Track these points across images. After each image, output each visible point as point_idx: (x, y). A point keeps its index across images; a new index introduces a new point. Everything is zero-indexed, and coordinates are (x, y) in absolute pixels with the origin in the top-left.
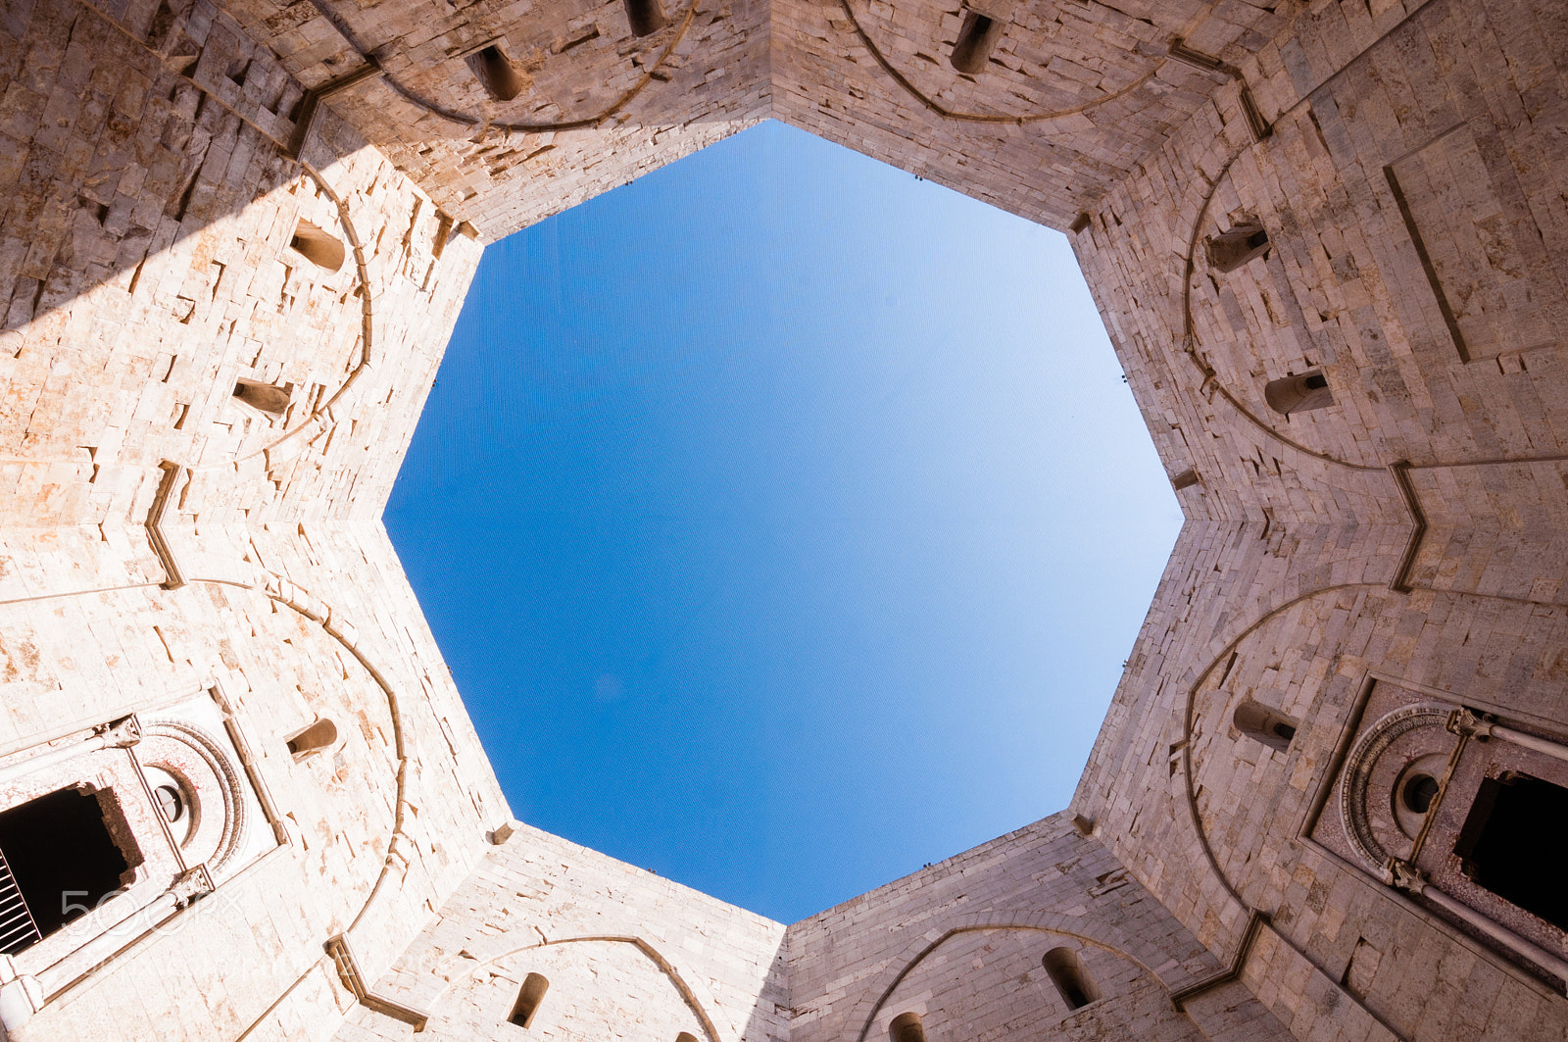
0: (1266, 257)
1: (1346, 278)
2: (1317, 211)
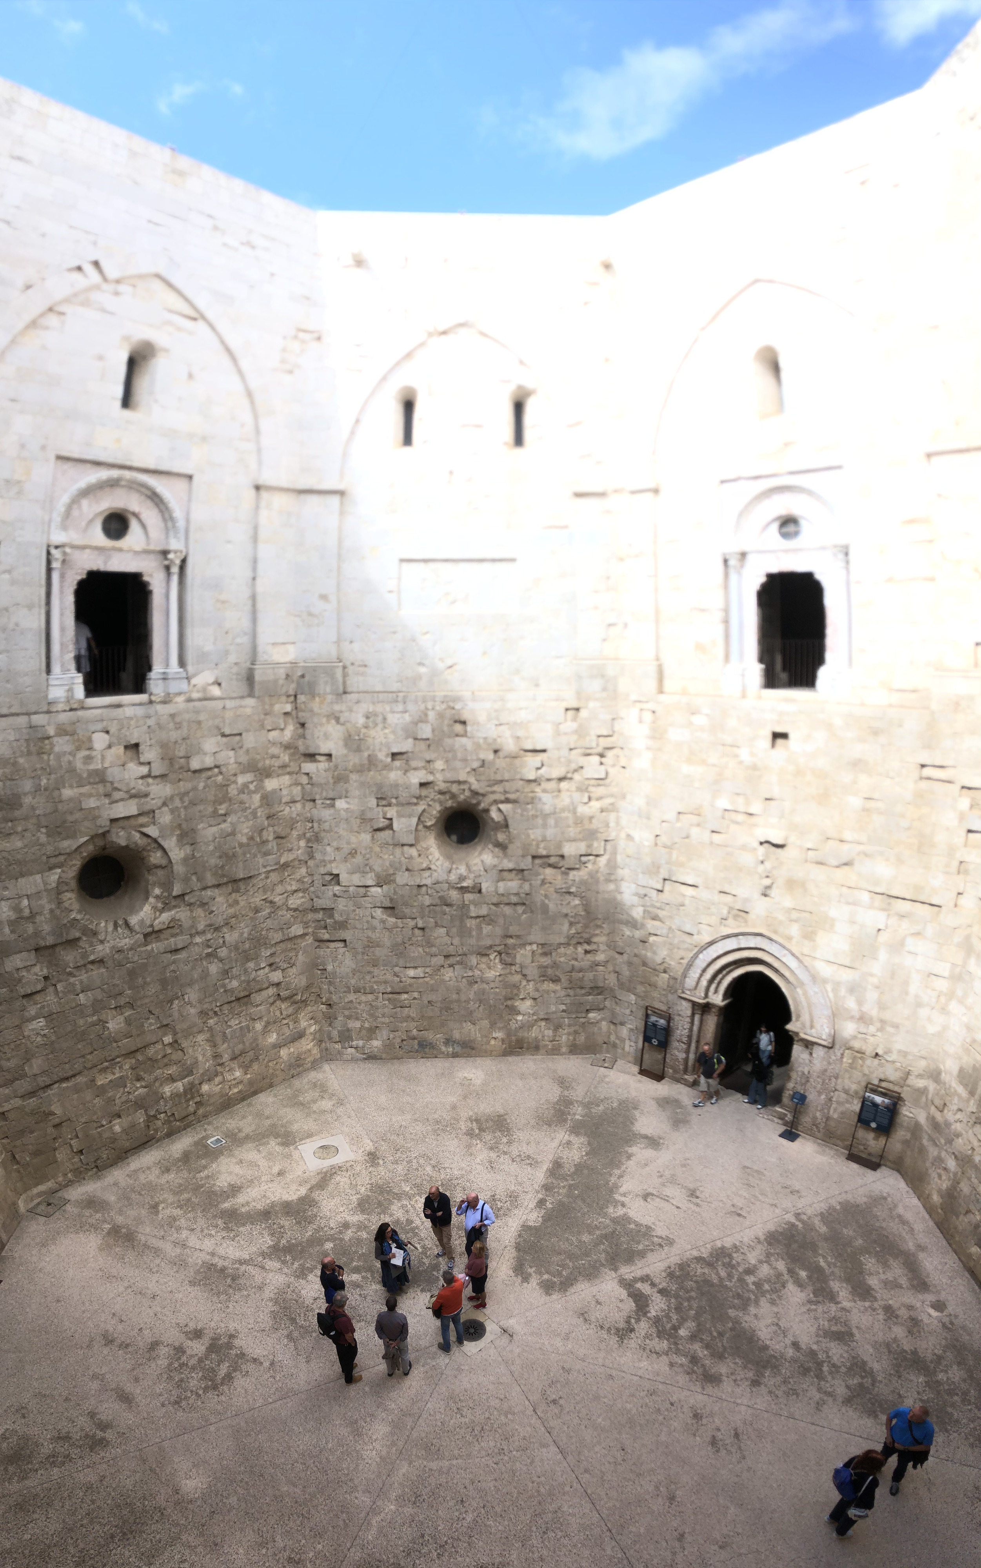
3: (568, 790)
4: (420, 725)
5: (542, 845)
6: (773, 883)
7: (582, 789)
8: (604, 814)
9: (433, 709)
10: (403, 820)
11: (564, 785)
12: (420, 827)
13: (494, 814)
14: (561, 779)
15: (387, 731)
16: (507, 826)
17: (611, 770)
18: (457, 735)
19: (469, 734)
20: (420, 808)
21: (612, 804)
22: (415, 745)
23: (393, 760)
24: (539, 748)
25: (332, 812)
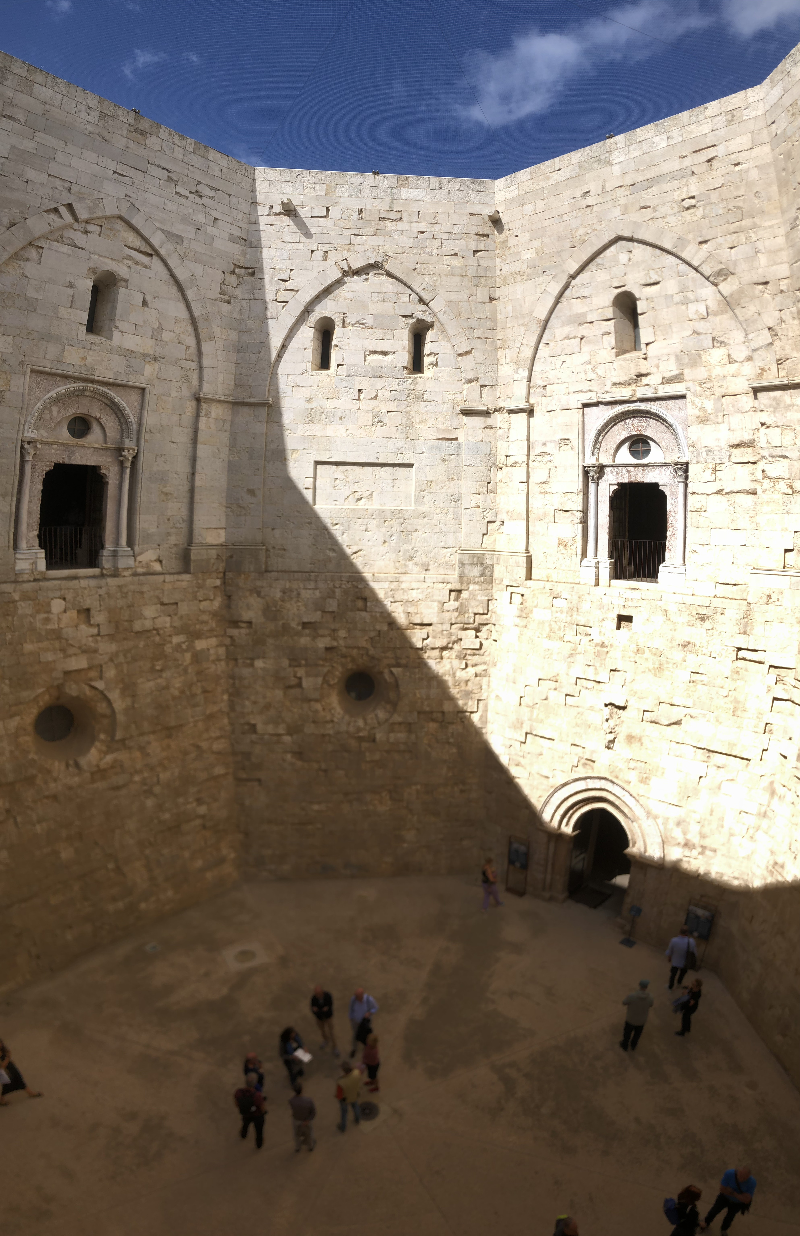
0: (405, 368)
1: (374, 417)
2: (413, 417)
3: (449, 658)
4: (328, 600)
5: (426, 703)
6: (615, 738)
7: (462, 656)
8: (478, 678)
9: (340, 587)
10: (311, 679)
11: (444, 653)
12: (325, 686)
13: (387, 676)
14: (444, 649)
15: (300, 604)
16: (397, 686)
17: (484, 642)
18: (359, 610)
19: (368, 609)
20: (325, 670)
21: (485, 670)
22: (322, 616)
23: (304, 628)
24: (425, 622)
25: (250, 670)
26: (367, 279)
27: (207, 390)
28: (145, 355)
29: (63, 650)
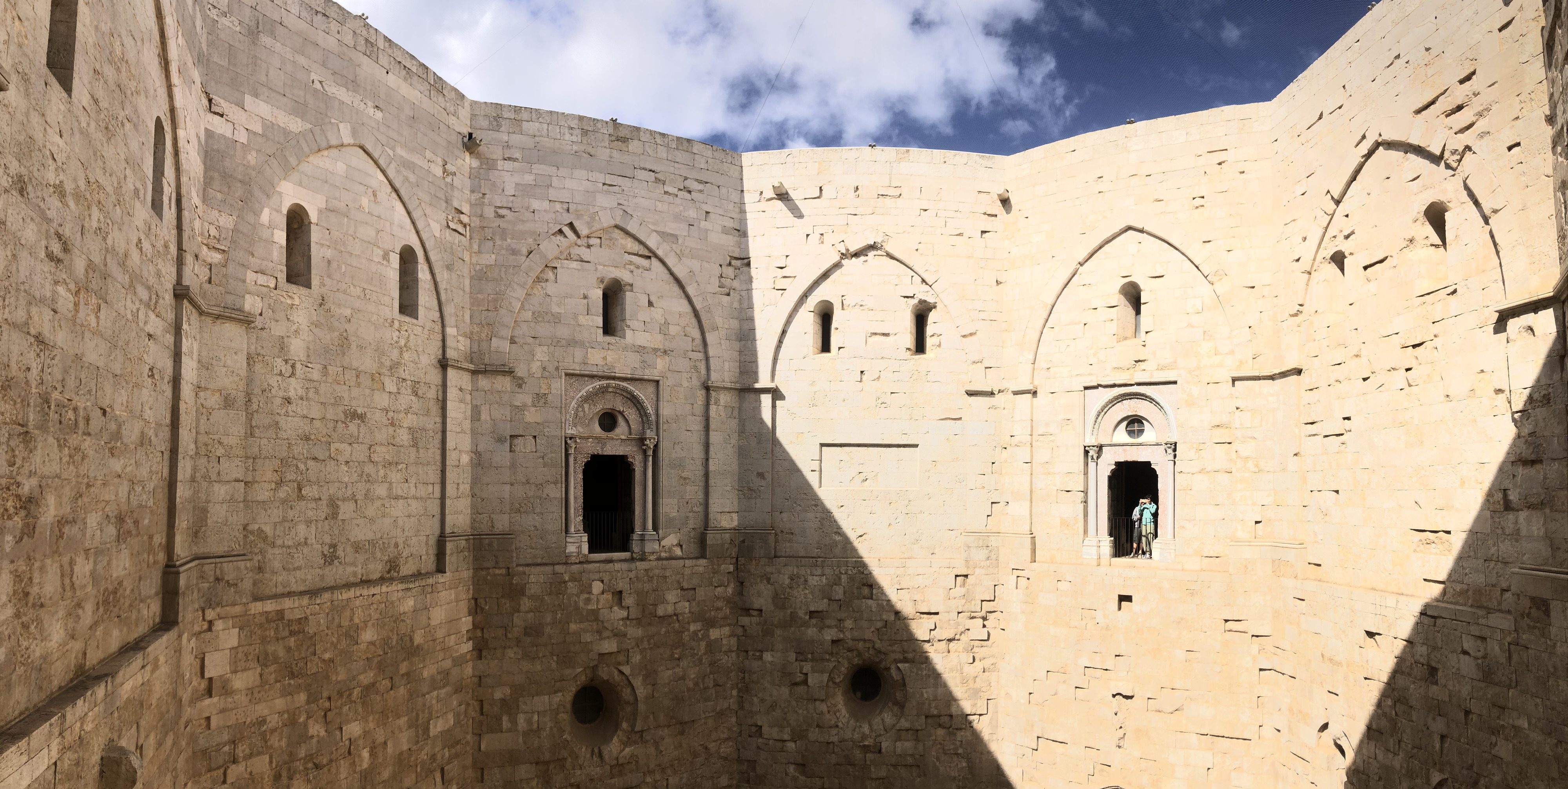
0: (908, 349)
1: (877, 398)
2: (916, 398)
3: (955, 650)
4: (834, 586)
5: (934, 705)
6: (1124, 734)
7: (969, 648)
8: (987, 673)
9: (846, 573)
10: (817, 675)
11: (952, 645)
12: (831, 684)
13: (894, 673)
14: (950, 640)
15: (807, 591)
16: (904, 684)
17: (991, 632)
18: (865, 597)
19: (874, 597)
20: (831, 664)
21: (994, 665)
22: (829, 605)
23: (811, 617)
24: (932, 610)
25: (760, 663)
26: (866, 261)
27: (715, 378)
28: (655, 350)
29: (599, 632)
